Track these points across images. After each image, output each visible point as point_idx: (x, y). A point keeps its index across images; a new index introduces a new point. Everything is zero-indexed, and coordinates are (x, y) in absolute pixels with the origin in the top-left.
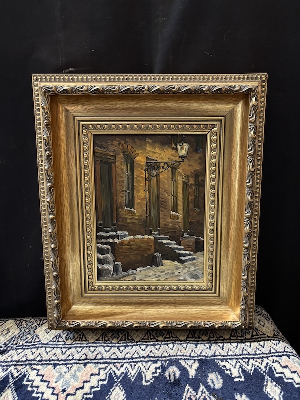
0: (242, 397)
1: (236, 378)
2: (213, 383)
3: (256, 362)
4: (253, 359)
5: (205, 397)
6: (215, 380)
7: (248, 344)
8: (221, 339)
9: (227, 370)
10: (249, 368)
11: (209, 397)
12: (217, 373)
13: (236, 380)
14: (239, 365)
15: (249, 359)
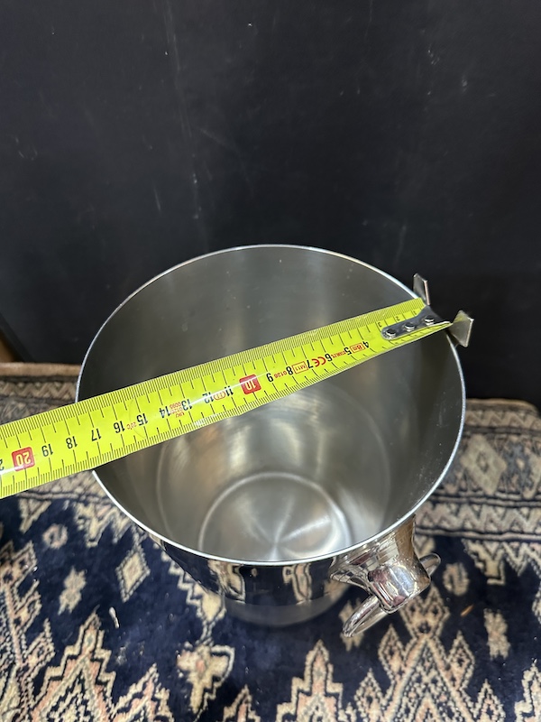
0: (495, 616)
1: (492, 577)
2: (452, 581)
3: (533, 550)
4: (528, 542)
5: (435, 607)
6: (456, 579)
7: (525, 511)
8: (480, 493)
9: (480, 561)
10: (518, 561)
11: (441, 607)
12: (461, 565)
13: (491, 582)
14: (501, 552)
15: (521, 541)
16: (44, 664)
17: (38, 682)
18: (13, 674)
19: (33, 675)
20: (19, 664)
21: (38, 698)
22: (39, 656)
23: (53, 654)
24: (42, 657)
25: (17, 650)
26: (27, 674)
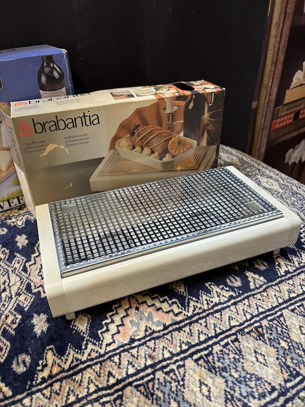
16: (23, 264)
17: (25, 269)
18: (10, 272)
19: (21, 269)
20: (10, 270)
21: (28, 273)
22: (18, 263)
23: (25, 259)
24: (20, 263)
25: (6, 267)
26: (17, 270)
